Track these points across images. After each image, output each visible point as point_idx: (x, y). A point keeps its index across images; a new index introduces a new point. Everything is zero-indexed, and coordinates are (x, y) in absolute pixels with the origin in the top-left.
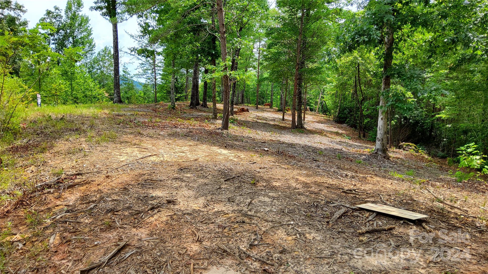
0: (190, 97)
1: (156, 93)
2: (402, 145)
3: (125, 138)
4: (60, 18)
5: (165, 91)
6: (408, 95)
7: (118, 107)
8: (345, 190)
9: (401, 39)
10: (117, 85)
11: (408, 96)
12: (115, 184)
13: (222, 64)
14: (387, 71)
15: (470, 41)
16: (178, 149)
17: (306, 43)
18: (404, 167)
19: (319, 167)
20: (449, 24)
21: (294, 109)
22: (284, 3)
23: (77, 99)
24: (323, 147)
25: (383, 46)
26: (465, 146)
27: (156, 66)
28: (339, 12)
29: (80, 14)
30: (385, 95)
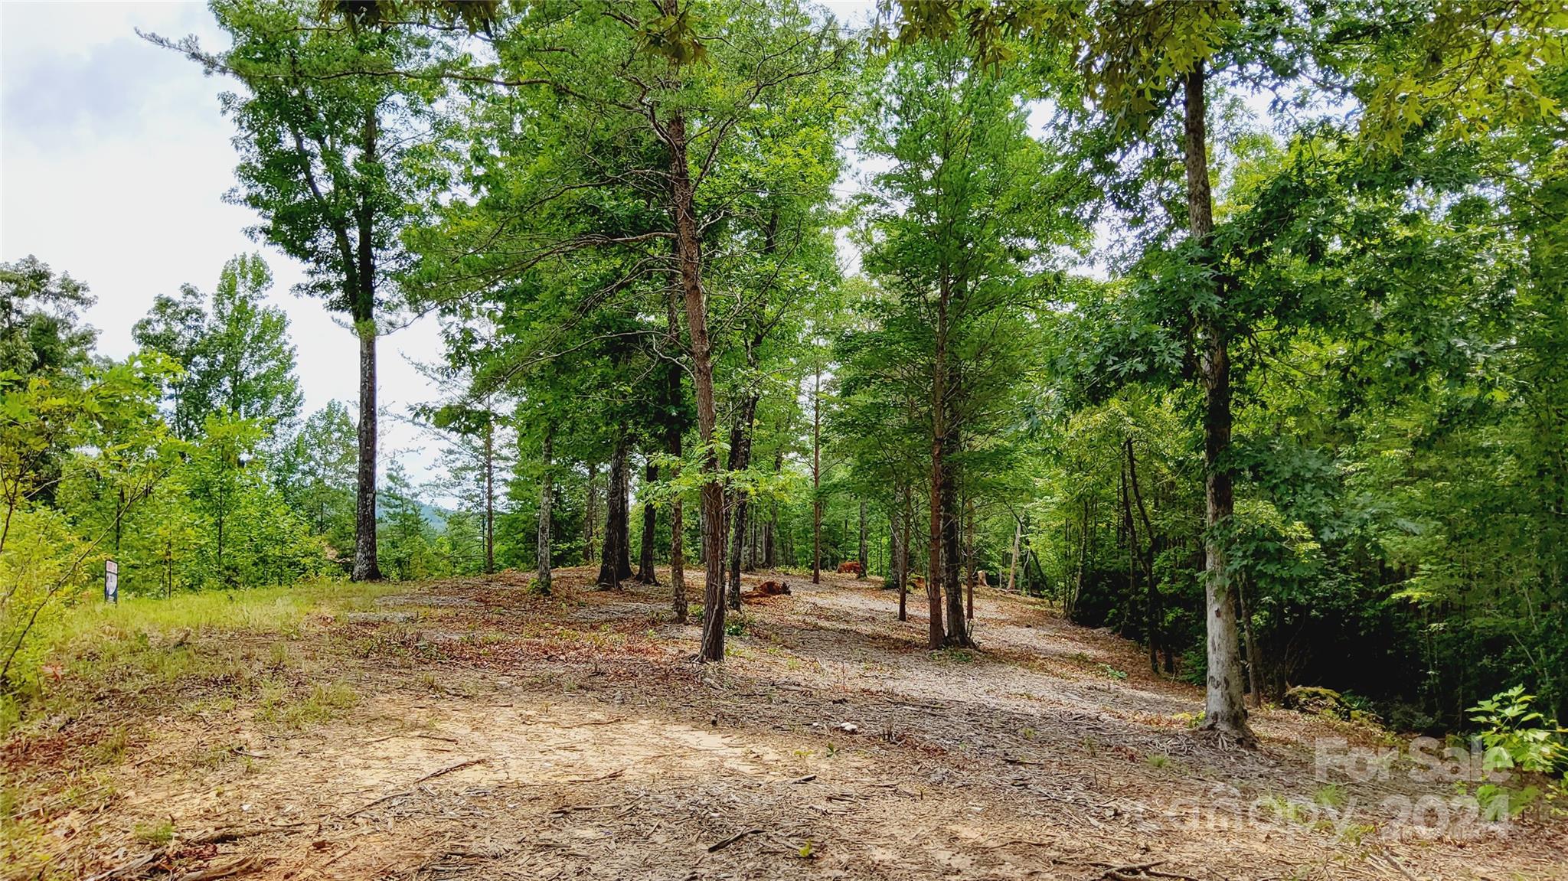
0: (598, 550)
1: (490, 543)
2: (1294, 696)
3: (383, 704)
4: (197, 320)
5: (522, 535)
6: (1295, 531)
7: (367, 594)
8: (1114, 870)
9: (1252, 362)
10: (367, 522)
11: (1294, 534)
12: (343, 871)
13: (700, 450)
14: (1217, 461)
15: (1465, 363)
16: (555, 737)
17: (959, 376)
18: (1306, 775)
19: (1025, 785)
20: (1395, 315)
21: (936, 582)
22: (887, 262)
23: (234, 570)
24: (1035, 710)
25: (1196, 383)
26: (1496, 698)
27: (493, 455)
28: (1053, 285)
29: (262, 305)
30: (1220, 535)
